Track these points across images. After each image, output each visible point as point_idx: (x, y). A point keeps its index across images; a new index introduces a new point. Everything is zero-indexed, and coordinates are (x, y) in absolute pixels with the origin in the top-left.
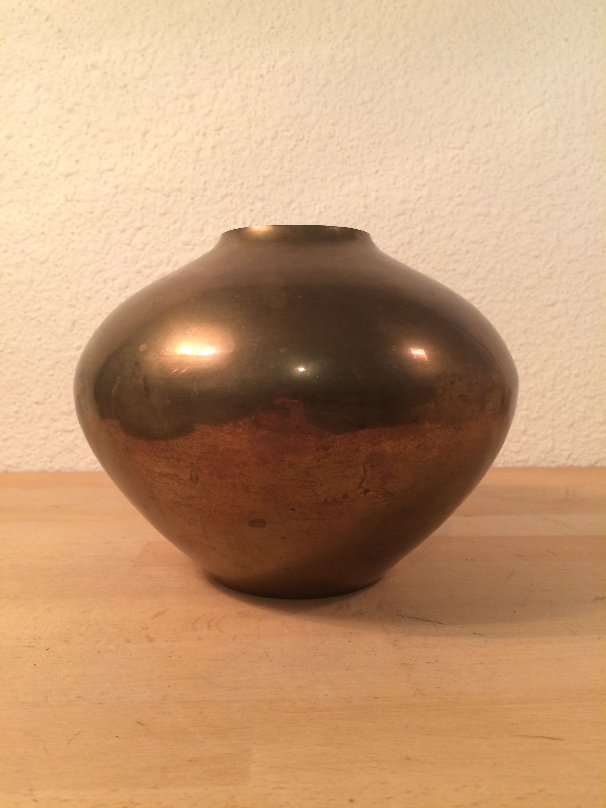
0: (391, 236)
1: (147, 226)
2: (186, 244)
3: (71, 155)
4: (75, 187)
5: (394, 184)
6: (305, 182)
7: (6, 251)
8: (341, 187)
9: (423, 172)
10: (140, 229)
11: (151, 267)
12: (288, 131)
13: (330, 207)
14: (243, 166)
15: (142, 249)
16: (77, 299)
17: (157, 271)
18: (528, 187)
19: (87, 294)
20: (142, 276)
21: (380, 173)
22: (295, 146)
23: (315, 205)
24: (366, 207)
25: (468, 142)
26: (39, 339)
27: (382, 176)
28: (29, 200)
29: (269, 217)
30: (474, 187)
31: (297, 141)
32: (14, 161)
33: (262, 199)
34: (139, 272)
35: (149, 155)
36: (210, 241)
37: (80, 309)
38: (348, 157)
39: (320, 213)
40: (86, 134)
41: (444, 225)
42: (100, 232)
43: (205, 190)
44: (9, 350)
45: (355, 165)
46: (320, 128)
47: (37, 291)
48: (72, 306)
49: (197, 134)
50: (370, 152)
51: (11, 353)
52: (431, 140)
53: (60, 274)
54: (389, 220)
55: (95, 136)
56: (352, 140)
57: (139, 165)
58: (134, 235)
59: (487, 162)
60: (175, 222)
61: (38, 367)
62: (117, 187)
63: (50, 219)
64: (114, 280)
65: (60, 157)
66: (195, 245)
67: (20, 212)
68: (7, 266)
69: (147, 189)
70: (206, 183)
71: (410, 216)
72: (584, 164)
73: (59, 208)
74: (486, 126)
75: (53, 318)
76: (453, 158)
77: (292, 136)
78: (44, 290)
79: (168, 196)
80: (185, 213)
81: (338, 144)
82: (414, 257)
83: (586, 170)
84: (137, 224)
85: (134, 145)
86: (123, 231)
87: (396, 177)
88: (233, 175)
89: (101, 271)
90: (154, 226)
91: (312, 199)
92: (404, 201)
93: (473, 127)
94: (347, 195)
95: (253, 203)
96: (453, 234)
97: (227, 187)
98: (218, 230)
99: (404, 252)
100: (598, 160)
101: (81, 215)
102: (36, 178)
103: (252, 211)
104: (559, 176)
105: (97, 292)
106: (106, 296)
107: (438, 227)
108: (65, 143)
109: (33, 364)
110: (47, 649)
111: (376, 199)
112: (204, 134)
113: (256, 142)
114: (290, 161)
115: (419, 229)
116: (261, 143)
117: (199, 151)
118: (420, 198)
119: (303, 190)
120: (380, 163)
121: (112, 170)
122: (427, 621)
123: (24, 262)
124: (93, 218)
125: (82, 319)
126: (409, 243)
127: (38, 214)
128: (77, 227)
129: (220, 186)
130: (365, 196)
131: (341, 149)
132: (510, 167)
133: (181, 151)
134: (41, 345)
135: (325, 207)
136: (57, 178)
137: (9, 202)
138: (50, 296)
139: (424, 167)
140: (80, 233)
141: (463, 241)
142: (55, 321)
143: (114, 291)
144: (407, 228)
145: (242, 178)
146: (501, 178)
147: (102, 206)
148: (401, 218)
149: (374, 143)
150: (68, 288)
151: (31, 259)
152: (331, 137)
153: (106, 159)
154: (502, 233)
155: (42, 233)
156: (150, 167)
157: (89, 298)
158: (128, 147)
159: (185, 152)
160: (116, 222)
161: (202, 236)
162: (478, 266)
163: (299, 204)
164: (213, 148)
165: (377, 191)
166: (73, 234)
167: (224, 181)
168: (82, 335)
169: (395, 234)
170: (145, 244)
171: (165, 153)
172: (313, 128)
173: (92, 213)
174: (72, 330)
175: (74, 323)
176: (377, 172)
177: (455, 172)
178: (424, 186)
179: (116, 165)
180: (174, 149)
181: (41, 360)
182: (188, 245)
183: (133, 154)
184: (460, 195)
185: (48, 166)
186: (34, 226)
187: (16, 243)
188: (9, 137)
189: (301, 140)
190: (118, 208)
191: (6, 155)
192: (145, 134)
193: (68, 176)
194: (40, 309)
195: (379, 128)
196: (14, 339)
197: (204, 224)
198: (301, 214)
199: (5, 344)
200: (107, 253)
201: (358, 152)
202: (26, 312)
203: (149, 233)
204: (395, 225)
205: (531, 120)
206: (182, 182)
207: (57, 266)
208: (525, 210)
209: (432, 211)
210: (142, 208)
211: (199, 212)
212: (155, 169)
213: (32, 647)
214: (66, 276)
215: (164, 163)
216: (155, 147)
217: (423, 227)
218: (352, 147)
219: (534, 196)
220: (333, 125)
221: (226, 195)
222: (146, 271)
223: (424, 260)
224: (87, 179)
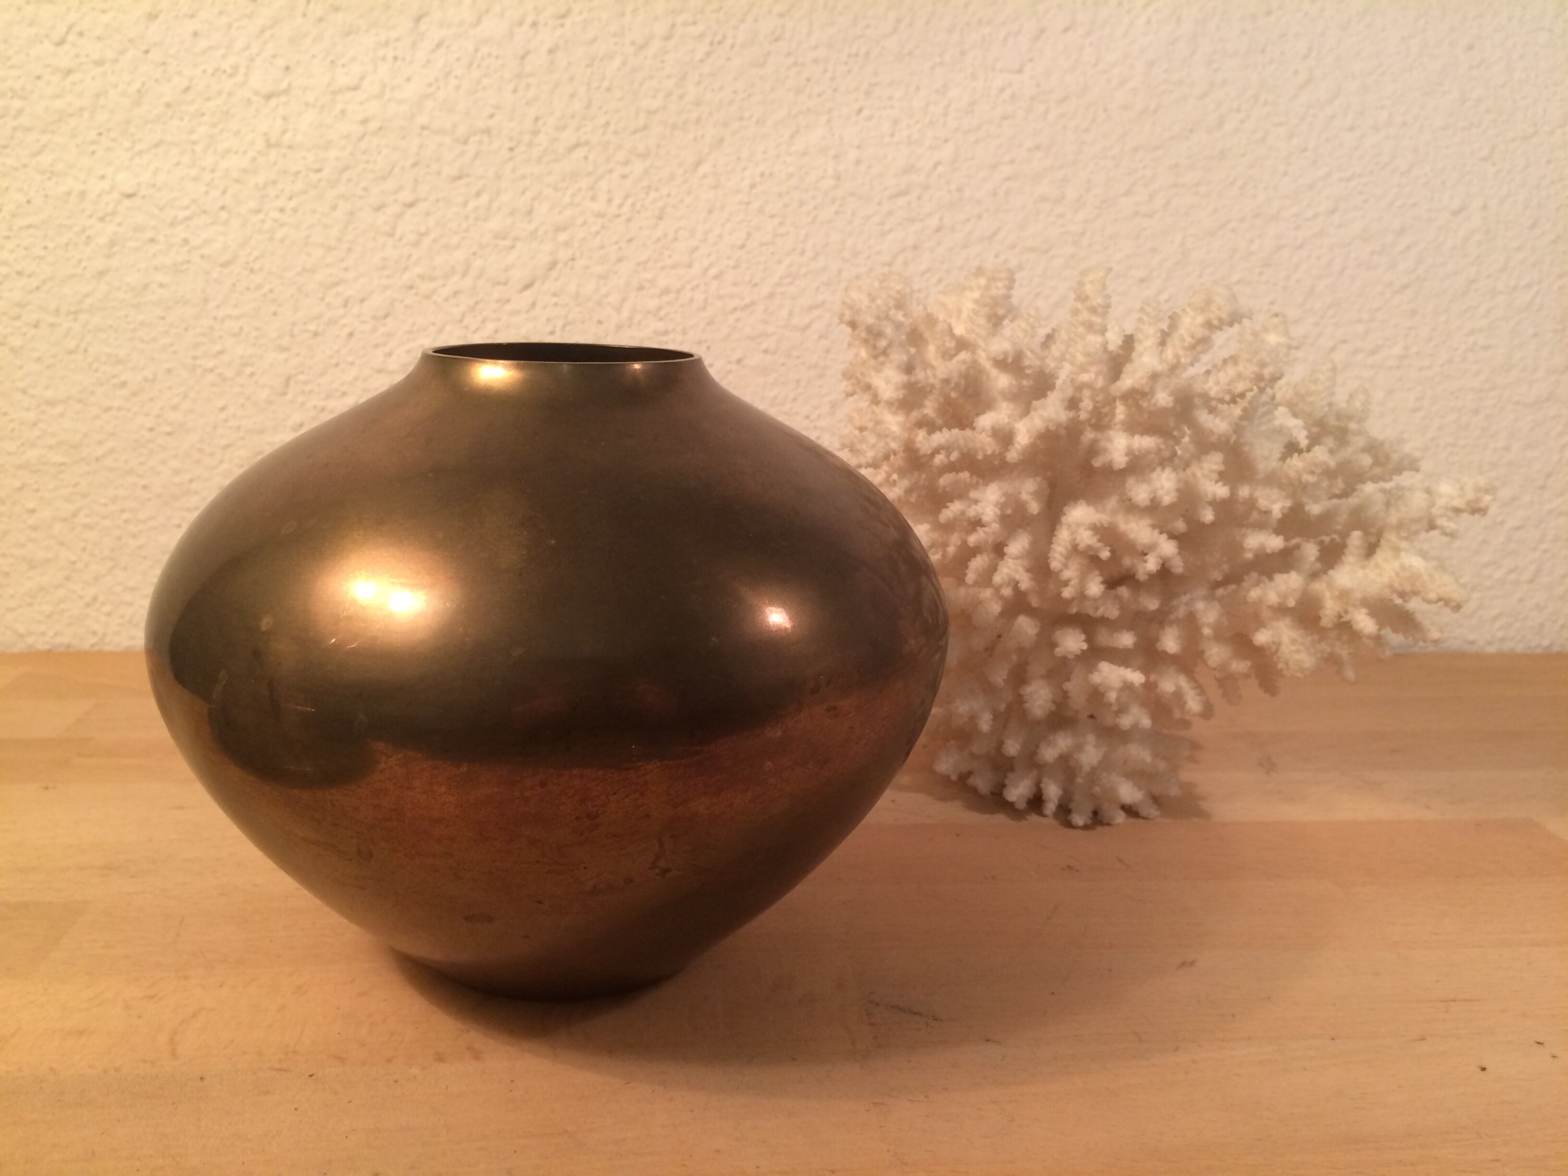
0: (883, 234)
1: (425, 200)
2: (499, 236)
3: (274, 56)
4: (285, 118)
5: (892, 135)
6: (725, 125)
7: (152, 240)
8: (792, 137)
9: (945, 115)
10: (411, 205)
11: (432, 279)
12: (694, 23)
13: (771, 174)
14: (609, 90)
15: (416, 244)
16: (292, 336)
17: (444, 286)
18: (1135, 150)
19: (312, 327)
20: (416, 294)
21: (866, 113)
22: (708, 54)
23: (744, 169)
24: (838, 178)
25: (1031, 60)
26: (223, 409)
27: (870, 118)
28: (195, 143)
29: (657, 190)
30: (1038, 147)
31: (711, 44)
32: (164, 64)
33: (644, 156)
34: (411, 287)
35: (428, 61)
36: (546, 232)
37: (298, 354)
38: (808, 80)
39: (753, 186)
40: (304, 15)
41: (979, 216)
42: (334, 208)
43: (535, 133)
44: (168, 429)
45: (819, 95)
46: (756, 21)
47: (215, 318)
48: (283, 349)
49: (521, 23)
50: (849, 71)
51: (169, 434)
52: (963, 53)
53: (259, 287)
54: (880, 203)
55: (321, 20)
56: (816, 47)
57: (408, 80)
58: (400, 215)
59: (1064, 100)
60: (478, 194)
61: (222, 461)
62: (365, 121)
63: (237, 181)
64: (362, 301)
65: (252, 59)
66: (516, 239)
67: (178, 164)
68: (156, 269)
69: (424, 128)
70: (537, 119)
71: (919, 198)
72: (1238, 110)
73: (254, 159)
74: (1066, 30)
75: (249, 370)
76: (1002, 90)
77: (702, 35)
78: (230, 317)
79: (465, 142)
80: (498, 177)
81: (789, 54)
82: (923, 274)
83: (1242, 122)
84: (406, 196)
85: (398, 39)
86: (379, 208)
87: (896, 122)
88: (588, 106)
89: (337, 284)
90: (438, 201)
91: (739, 159)
92: (908, 169)
93: (1042, 31)
94: (805, 154)
95: (626, 163)
96: (994, 234)
97: (578, 129)
98: (560, 213)
99: (906, 263)
100: (1266, 103)
101: (297, 174)
102: (208, 99)
103: (624, 177)
104: (1191, 131)
105: (332, 322)
106: (347, 331)
107: (968, 220)
108: (262, 31)
109: (212, 454)
110: (311, 1076)
111: (858, 162)
112: (534, 24)
113: (633, 43)
114: (699, 83)
115: (934, 222)
116: (642, 47)
117: (523, 57)
118: (937, 164)
119: (721, 141)
120: (868, 94)
121: (356, 88)
122: (916, 1014)
123: (188, 262)
124: (320, 180)
125: (302, 373)
126: (915, 247)
127: (213, 171)
128: (290, 198)
129: (565, 127)
130: (836, 157)
131: (795, 64)
132: (1105, 110)
133: (489, 55)
134: (226, 421)
135: (762, 175)
136: (249, 101)
137: (157, 145)
138: (241, 329)
139: (949, 105)
140: (295, 210)
141: (1012, 247)
142: (252, 374)
143: (363, 322)
144: (912, 220)
145: (606, 112)
146: (1087, 130)
147: (337, 159)
148: (902, 201)
149: (857, 55)
150: (275, 314)
151: (202, 257)
152: (777, 39)
153: (343, 66)
154: (1083, 234)
155: (223, 208)
156: (430, 85)
157: (316, 334)
158: (386, 44)
159: (497, 57)
160: (365, 189)
161: (530, 222)
162: (1037, 295)
163: (714, 166)
164: (551, 51)
165: (859, 147)
166: (282, 210)
167: (573, 117)
168: (303, 404)
169: (890, 230)
170: (421, 235)
171: (458, 59)
172: (743, 21)
173: (318, 171)
174: (284, 394)
175: (288, 381)
176: (860, 111)
177: (1005, 117)
178: (946, 141)
179: (363, 78)
180: (477, 50)
181: (226, 447)
182: (504, 238)
183: (395, 58)
184: (1012, 162)
185: (231, 76)
186: (207, 193)
187: (172, 225)
188: (152, 17)
189: (720, 43)
190: (368, 162)
191: (147, 52)
192: (418, 19)
193: (269, 97)
194: (222, 352)
195: (868, 26)
196: (175, 408)
197: (533, 199)
198: (716, 187)
199: (158, 416)
200: (349, 250)
201: (825, 71)
202: (195, 358)
203: (428, 214)
204: (890, 213)
205: (1149, 22)
206: (492, 116)
207: (252, 271)
208: (1127, 193)
209: (959, 190)
210: (415, 165)
211: (524, 177)
212: (438, 88)
213: (285, 1071)
214: (271, 291)
215: (456, 77)
216: (439, 45)
217: (941, 219)
218: (816, 61)
219: (1145, 167)
220: (781, 16)
221: (577, 146)
222: (425, 287)
223: (940, 281)
224: (307, 104)
